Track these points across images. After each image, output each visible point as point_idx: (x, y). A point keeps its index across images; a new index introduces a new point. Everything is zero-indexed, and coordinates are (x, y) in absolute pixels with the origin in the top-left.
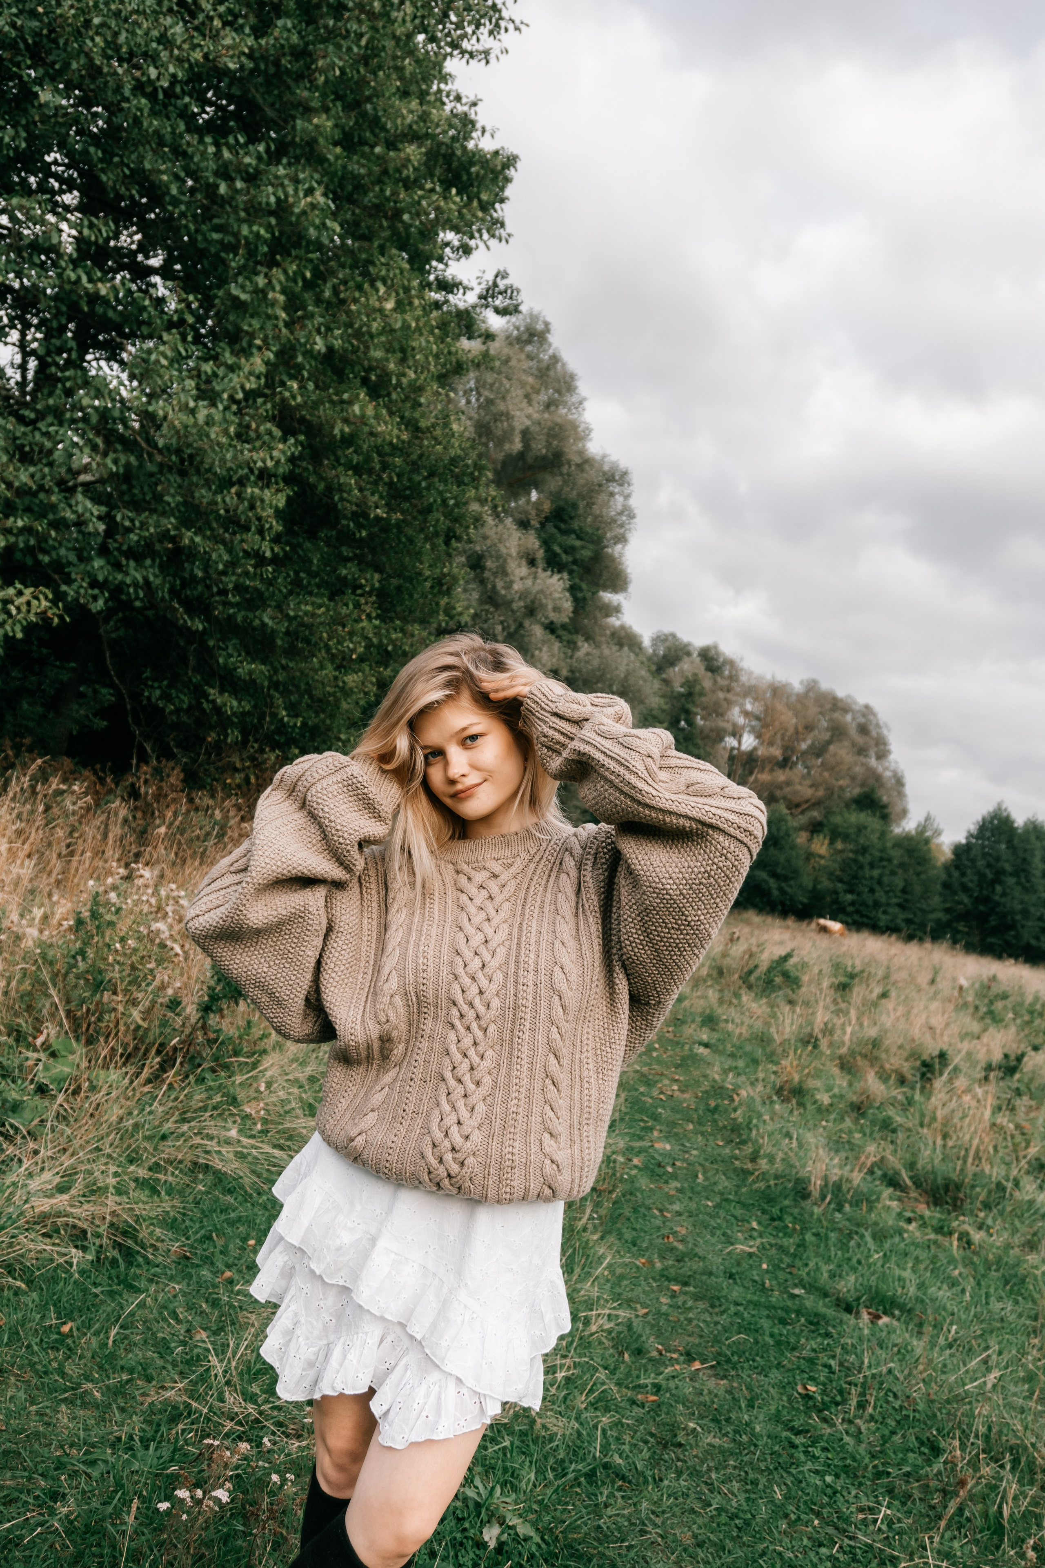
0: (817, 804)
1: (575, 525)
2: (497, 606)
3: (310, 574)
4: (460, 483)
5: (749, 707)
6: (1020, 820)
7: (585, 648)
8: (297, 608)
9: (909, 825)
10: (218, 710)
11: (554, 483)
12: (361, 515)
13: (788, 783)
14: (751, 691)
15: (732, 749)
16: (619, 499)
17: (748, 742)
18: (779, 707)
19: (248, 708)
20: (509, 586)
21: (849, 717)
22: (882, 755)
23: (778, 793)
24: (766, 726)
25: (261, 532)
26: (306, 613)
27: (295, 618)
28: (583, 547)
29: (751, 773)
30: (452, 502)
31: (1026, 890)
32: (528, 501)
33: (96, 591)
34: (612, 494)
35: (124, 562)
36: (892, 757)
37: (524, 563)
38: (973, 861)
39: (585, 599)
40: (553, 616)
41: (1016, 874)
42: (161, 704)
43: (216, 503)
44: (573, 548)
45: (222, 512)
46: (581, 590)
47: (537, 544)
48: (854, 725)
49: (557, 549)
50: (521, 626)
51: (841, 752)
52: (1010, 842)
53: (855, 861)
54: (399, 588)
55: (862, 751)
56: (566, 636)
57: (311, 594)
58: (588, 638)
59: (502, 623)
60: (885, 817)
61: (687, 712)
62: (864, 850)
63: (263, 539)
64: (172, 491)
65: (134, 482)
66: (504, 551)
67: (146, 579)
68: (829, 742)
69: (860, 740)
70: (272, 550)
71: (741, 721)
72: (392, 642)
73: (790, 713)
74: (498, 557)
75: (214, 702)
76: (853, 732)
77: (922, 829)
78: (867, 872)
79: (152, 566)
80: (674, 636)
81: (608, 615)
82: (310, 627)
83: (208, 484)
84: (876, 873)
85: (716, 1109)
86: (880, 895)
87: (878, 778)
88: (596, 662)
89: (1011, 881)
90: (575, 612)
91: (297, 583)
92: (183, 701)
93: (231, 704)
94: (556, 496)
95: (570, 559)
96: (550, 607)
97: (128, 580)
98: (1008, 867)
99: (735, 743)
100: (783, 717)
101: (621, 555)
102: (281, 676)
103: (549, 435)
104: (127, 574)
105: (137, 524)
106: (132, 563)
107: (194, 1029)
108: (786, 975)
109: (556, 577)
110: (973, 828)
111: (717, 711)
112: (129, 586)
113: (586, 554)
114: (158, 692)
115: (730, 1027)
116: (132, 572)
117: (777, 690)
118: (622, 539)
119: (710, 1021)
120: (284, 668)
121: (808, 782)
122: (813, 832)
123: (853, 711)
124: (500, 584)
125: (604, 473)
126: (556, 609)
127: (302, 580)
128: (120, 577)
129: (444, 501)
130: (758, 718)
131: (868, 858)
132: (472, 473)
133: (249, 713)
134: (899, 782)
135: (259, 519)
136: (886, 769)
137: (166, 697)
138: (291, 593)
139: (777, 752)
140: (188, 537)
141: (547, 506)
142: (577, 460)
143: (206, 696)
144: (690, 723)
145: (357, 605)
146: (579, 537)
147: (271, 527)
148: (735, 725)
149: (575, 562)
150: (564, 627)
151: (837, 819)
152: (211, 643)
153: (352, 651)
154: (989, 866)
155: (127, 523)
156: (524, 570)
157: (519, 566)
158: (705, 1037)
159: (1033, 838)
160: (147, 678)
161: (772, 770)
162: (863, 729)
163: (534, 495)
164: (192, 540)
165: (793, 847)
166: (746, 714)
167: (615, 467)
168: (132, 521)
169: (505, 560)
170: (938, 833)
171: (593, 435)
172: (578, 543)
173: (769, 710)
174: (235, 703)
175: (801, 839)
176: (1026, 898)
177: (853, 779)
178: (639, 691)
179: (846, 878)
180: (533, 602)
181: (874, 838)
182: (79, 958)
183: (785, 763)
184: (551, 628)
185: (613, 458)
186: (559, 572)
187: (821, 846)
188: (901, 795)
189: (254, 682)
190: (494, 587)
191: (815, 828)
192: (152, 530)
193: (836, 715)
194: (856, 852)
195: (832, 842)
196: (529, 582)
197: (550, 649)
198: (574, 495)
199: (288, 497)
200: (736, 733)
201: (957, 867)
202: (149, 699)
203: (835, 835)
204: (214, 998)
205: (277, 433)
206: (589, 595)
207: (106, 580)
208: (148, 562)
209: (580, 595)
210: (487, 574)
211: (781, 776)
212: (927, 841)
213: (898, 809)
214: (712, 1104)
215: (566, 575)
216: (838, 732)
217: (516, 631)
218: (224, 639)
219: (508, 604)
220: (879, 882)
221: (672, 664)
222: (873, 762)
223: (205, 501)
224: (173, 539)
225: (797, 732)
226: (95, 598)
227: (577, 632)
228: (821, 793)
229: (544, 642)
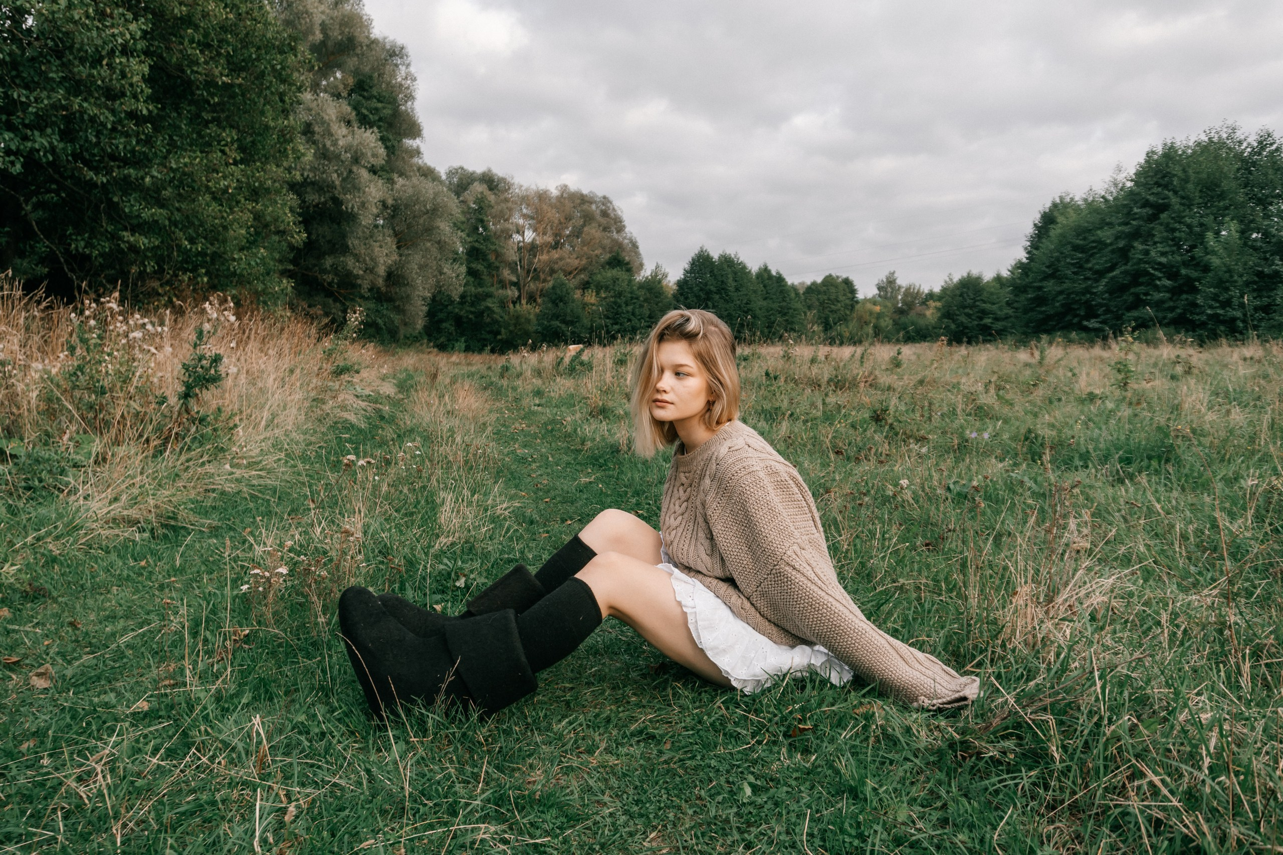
0: (584, 269)
1: (374, 92)
2: (329, 160)
3: (181, 136)
4: (281, 52)
5: (525, 211)
6: (715, 255)
7: (400, 181)
8: (177, 162)
9: (647, 272)
10: (133, 248)
11: (352, 62)
12: (210, 84)
13: (561, 259)
14: (525, 199)
15: (519, 242)
16: (403, 68)
17: (529, 236)
18: (545, 207)
19: (157, 243)
20: (335, 143)
21: (594, 207)
22: (621, 229)
23: (556, 267)
24: (539, 222)
25: (135, 96)
26: (185, 165)
27: (177, 169)
28: (384, 108)
29: (535, 256)
30: (279, 67)
31: (727, 301)
32: (335, 78)
33: (12, 158)
34: (397, 65)
35: (29, 132)
36: (627, 230)
37: (342, 124)
38: (691, 289)
39: (393, 146)
40: (373, 161)
41: (718, 292)
42: (87, 251)
43: (93, 77)
44: (377, 109)
45: (99, 82)
46: (390, 140)
47: (349, 109)
48: (598, 212)
49: (365, 111)
50: (351, 171)
51: (592, 231)
52: (711, 272)
53: (615, 303)
54: (253, 142)
55: (606, 229)
56: (385, 175)
57: (186, 150)
58: (401, 174)
59: (336, 171)
60: (629, 270)
61: (482, 221)
62: (620, 295)
63: (138, 100)
64: (54, 69)
65: (21, 69)
66: (327, 118)
67: (51, 143)
68: (584, 225)
69: (603, 221)
70: (148, 109)
71: (521, 221)
72: (258, 179)
73: (554, 211)
74: (323, 122)
75: (128, 242)
76: (598, 217)
77: (655, 275)
78: (624, 309)
79: (53, 133)
80: (462, 168)
81: (412, 157)
82: (190, 175)
83: (82, 61)
84: (630, 308)
85: (552, 430)
86: (635, 321)
87: (620, 245)
88: (410, 191)
89: (717, 297)
90: (388, 155)
91: (172, 144)
92: (104, 247)
93: (142, 241)
94: (356, 72)
95: (377, 118)
96: (369, 154)
97: (37, 146)
98: (713, 288)
99: (520, 238)
100: (549, 215)
101: (413, 110)
102: (177, 216)
103: (341, 25)
104: (34, 141)
105: (32, 99)
106: (37, 133)
107: (179, 414)
108: (582, 364)
109: (369, 131)
110: (687, 267)
111: (504, 216)
112: (38, 151)
113: (387, 112)
114: (82, 244)
115: (552, 394)
116: (39, 139)
117: (542, 196)
118: (410, 97)
119: (538, 393)
120: (178, 210)
121: (575, 256)
122: (583, 289)
123: (595, 202)
124: (328, 143)
125: (388, 51)
126: (374, 155)
127: (176, 142)
128: (29, 144)
129: (273, 67)
130: (532, 218)
131: (624, 299)
132: (289, 44)
133: (158, 247)
134: (635, 246)
135: (131, 85)
136: (625, 238)
137: (89, 245)
138: (169, 152)
139: (549, 238)
140: (76, 103)
141: (351, 81)
142: (366, 42)
143: (121, 238)
144: (485, 228)
145: (223, 152)
146: (379, 101)
147: (142, 91)
148: (517, 225)
149: (380, 119)
150: (382, 168)
151: (599, 277)
152: (116, 199)
153: (227, 187)
154: (701, 290)
155: (24, 99)
156: (344, 130)
157: (340, 127)
158: (537, 402)
159: (725, 266)
160: (71, 234)
161: (548, 252)
162: (605, 214)
163: (339, 75)
164: (80, 106)
165: (573, 301)
166: (525, 216)
167: (394, 45)
168: (28, 97)
169: (329, 125)
170: (665, 276)
171: (374, 24)
172: (380, 105)
173: (538, 211)
174: (146, 241)
175: (577, 294)
176: (727, 306)
177: (604, 248)
178: (446, 206)
179: (611, 315)
180: (356, 152)
181: (625, 284)
182: (79, 373)
183: (556, 245)
184: (373, 170)
185: (391, 38)
186: (371, 127)
187: (591, 298)
188: (637, 254)
189: (156, 222)
190: (324, 146)
191: (585, 286)
192: (46, 102)
193: (585, 207)
194: (615, 297)
195: (598, 293)
196: (350, 138)
197: (376, 186)
198: (367, 69)
199: (150, 66)
200: (520, 231)
201: (681, 294)
202: (77, 248)
203: (599, 288)
204: (189, 387)
205: (130, 16)
206: (396, 143)
207: (18, 149)
208: (49, 131)
209: (389, 144)
210: (317, 137)
211: (555, 255)
212: (660, 282)
213: (637, 264)
214: (550, 428)
215: (375, 129)
216: (588, 218)
217: (347, 177)
218: (126, 193)
219: (338, 157)
220: (633, 314)
221: (465, 189)
222: (615, 235)
223: (84, 75)
224: (64, 108)
225: (561, 223)
226: (13, 163)
227: (393, 171)
228: (584, 262)
229: (370, 181)
